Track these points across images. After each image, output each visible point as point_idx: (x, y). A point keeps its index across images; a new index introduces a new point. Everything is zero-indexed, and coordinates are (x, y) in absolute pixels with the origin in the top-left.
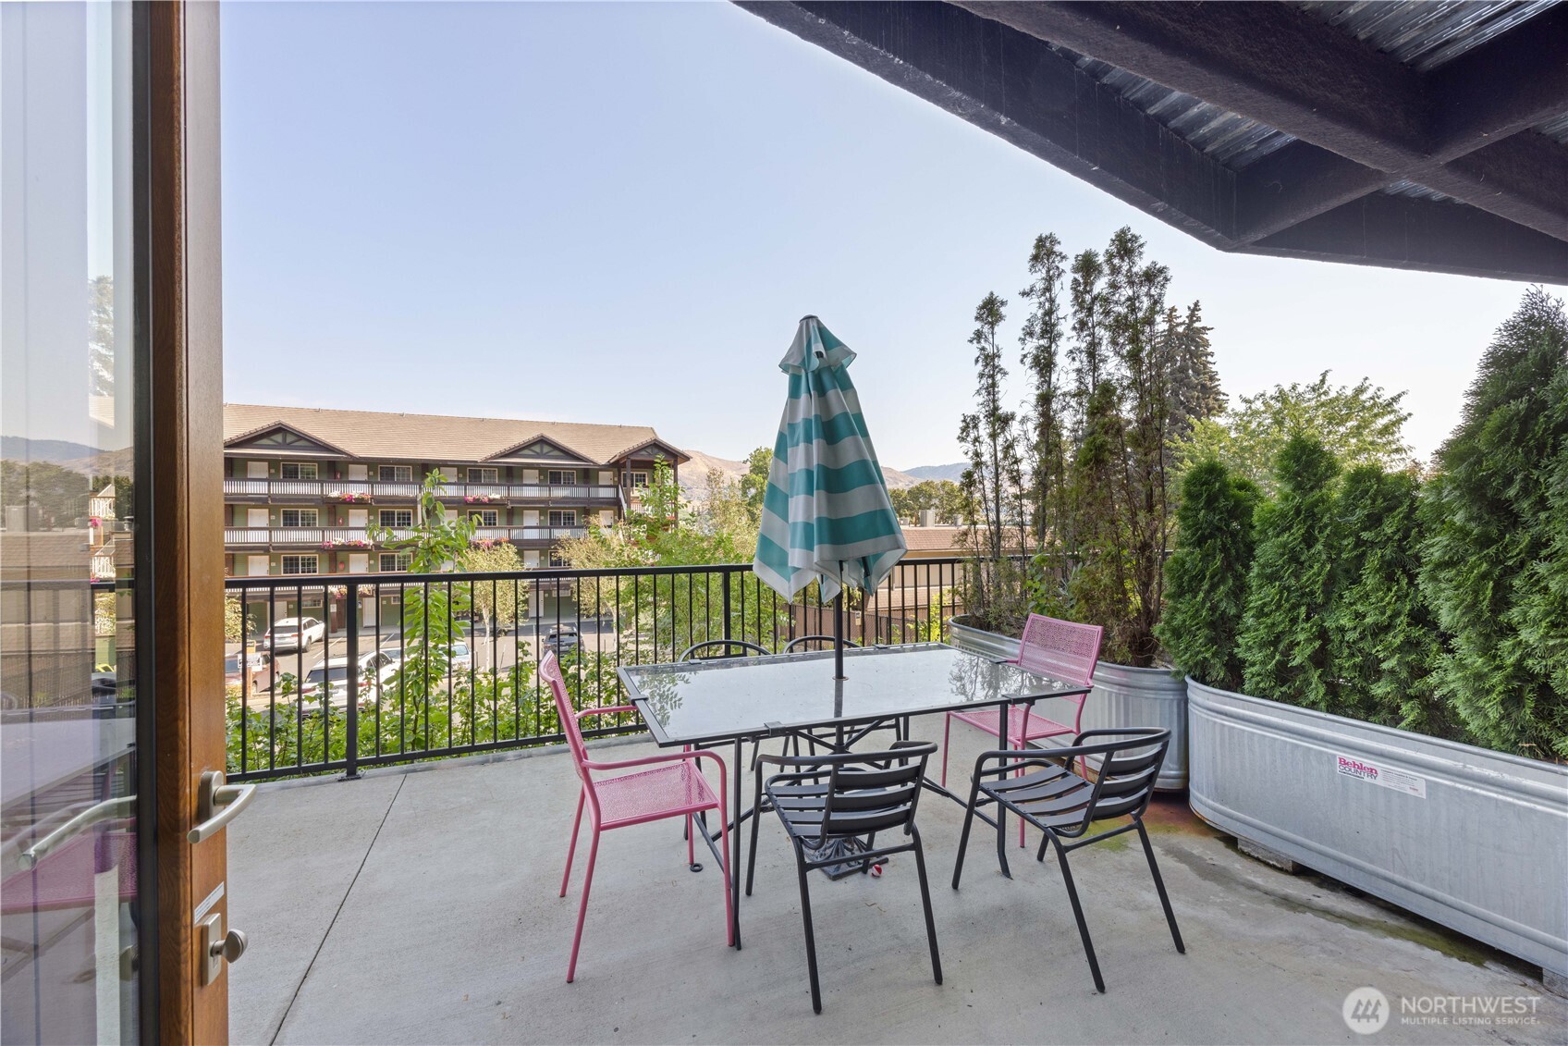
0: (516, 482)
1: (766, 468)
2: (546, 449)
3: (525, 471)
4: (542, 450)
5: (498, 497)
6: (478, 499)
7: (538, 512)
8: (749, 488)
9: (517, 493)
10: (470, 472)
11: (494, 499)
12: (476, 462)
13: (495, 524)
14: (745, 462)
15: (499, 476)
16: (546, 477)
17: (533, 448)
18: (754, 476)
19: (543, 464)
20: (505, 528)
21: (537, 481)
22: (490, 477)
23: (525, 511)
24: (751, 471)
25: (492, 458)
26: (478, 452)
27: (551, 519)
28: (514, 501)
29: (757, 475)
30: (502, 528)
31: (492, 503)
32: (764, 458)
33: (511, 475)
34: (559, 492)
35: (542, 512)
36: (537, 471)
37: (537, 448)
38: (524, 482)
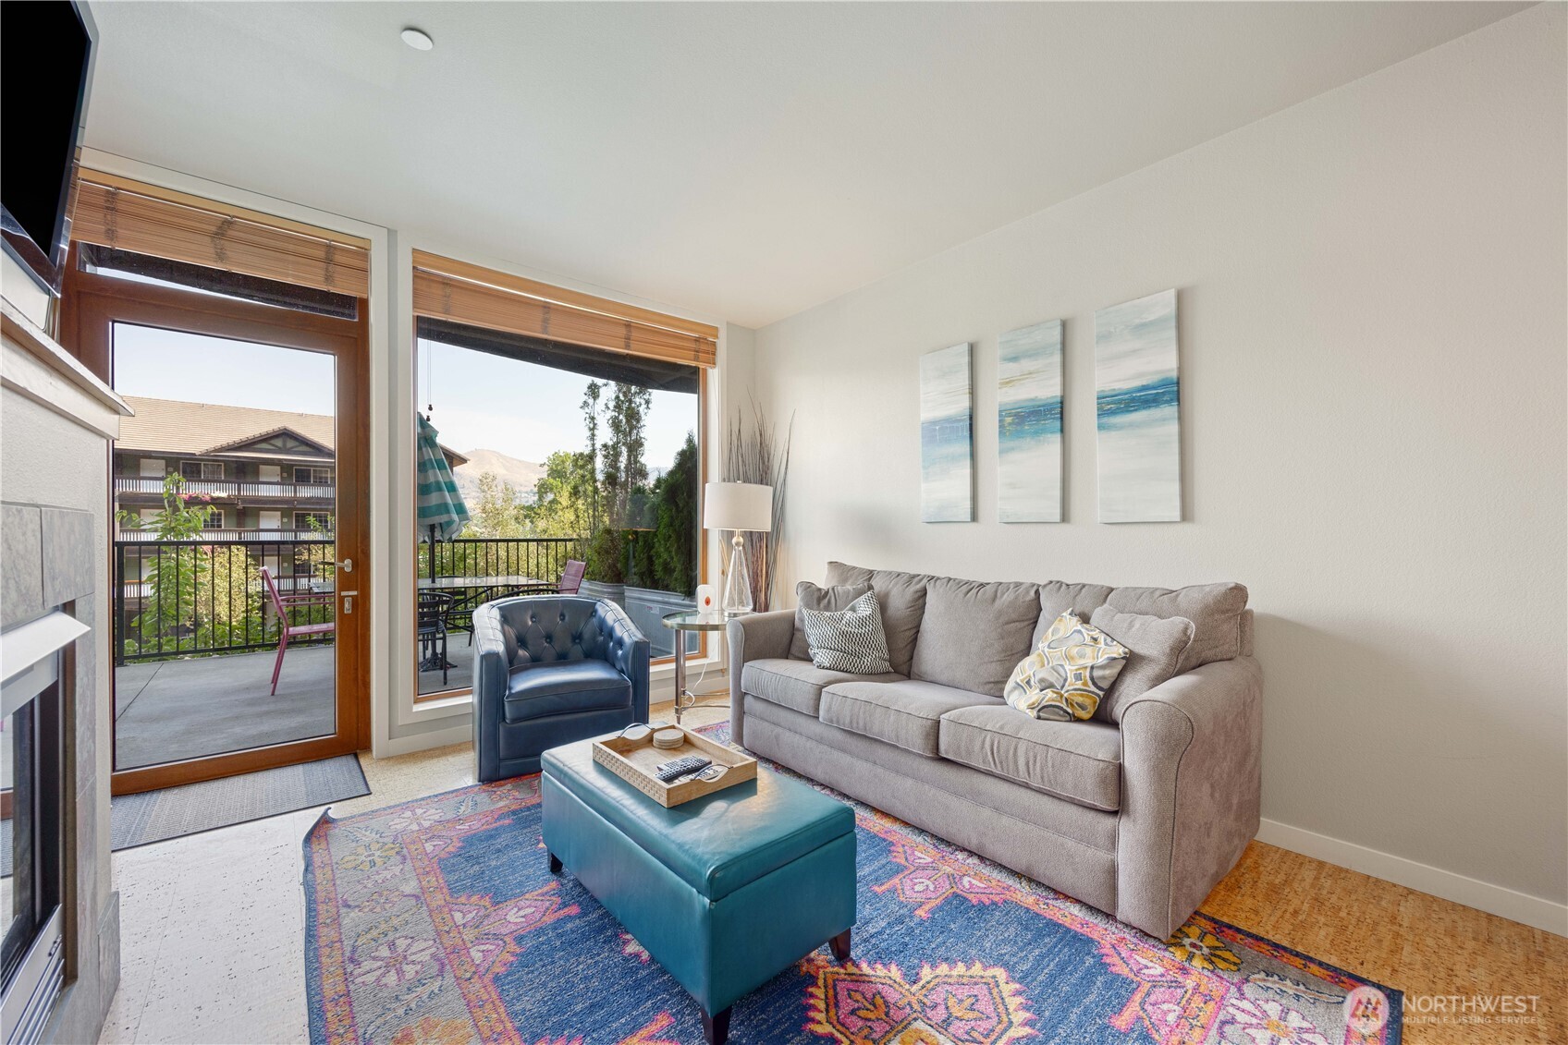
0: (249, 479)
1: (565, 473)
2: (290, 444)
3: (261, 467)
4: (284, 445)
5: (224, 495)
6: (197, 498)
7: (279, 513)
8: (546, 493)
9: (249, 491)
10: (189, 466)
11: (218, 498)
12: (194, 454)
13: (220, 526)
14: (541, 465)
15: (225, 473)
16: (290, 475)
17: (273, 442)
18: (551, 480)
19: (285, 460)
20: (235, 531)
21: (278, 479)
22: (213, 473)
23: (261, 512)
24: (548, 475)
25: (216, 450)
26: (196, 443)
27: (297, 521)
28: (245, 500)
29: (555, 478)
30: (230, 531)
31: (215, 501)
32: (563, 462)
33: (243, 471)
34: (306, 492)
35: (285, 513)
36: (279, 468)
37: (279, 443)
38: (261, 480)
